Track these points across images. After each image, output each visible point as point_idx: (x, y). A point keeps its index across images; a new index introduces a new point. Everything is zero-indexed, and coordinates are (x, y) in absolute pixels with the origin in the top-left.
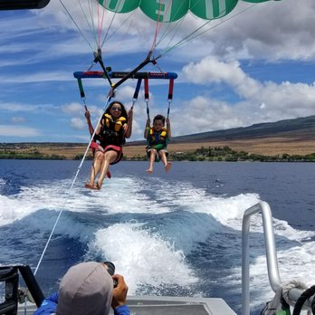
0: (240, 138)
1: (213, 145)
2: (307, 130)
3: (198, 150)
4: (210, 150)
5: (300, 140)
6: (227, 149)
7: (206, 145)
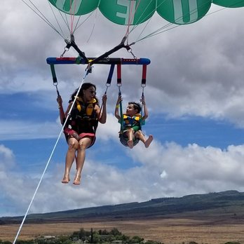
0: (134, 218)
1: (97, 226)
2: (221, 209)
3: (75, 233)
4: (92, 233)
5: (212, 224)
6: (115, 232)
7: (87, 227)
